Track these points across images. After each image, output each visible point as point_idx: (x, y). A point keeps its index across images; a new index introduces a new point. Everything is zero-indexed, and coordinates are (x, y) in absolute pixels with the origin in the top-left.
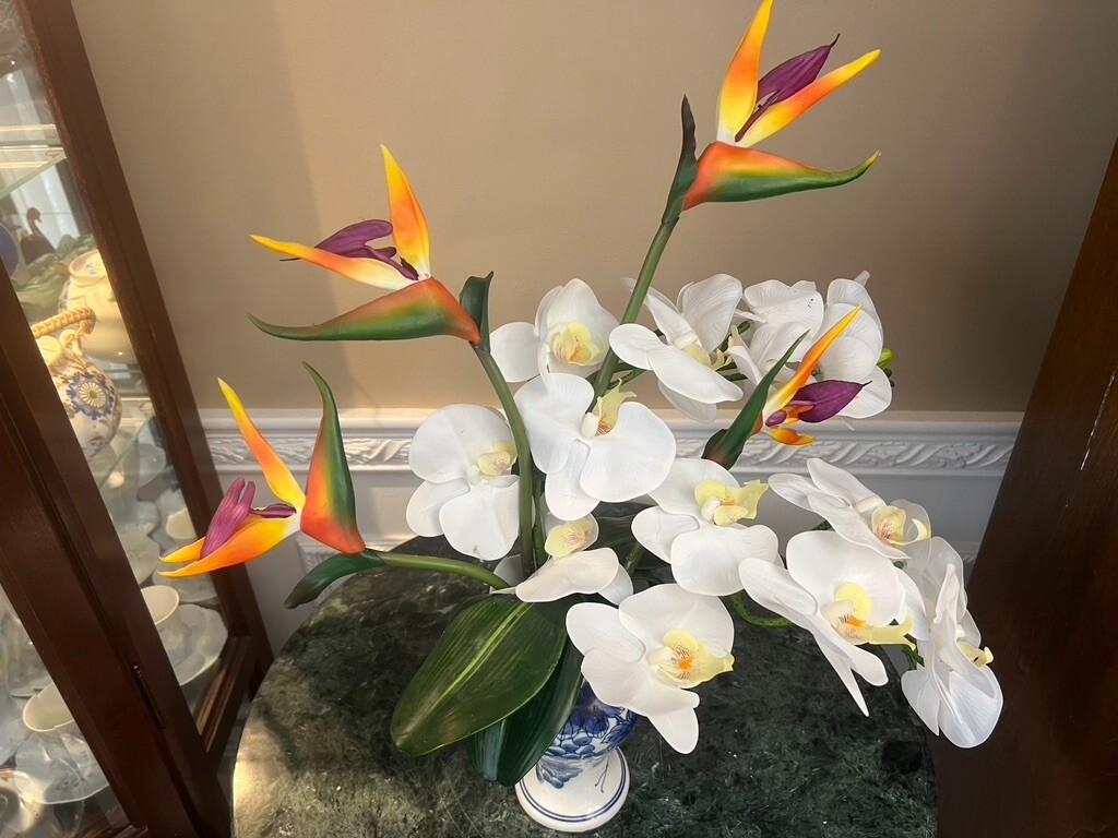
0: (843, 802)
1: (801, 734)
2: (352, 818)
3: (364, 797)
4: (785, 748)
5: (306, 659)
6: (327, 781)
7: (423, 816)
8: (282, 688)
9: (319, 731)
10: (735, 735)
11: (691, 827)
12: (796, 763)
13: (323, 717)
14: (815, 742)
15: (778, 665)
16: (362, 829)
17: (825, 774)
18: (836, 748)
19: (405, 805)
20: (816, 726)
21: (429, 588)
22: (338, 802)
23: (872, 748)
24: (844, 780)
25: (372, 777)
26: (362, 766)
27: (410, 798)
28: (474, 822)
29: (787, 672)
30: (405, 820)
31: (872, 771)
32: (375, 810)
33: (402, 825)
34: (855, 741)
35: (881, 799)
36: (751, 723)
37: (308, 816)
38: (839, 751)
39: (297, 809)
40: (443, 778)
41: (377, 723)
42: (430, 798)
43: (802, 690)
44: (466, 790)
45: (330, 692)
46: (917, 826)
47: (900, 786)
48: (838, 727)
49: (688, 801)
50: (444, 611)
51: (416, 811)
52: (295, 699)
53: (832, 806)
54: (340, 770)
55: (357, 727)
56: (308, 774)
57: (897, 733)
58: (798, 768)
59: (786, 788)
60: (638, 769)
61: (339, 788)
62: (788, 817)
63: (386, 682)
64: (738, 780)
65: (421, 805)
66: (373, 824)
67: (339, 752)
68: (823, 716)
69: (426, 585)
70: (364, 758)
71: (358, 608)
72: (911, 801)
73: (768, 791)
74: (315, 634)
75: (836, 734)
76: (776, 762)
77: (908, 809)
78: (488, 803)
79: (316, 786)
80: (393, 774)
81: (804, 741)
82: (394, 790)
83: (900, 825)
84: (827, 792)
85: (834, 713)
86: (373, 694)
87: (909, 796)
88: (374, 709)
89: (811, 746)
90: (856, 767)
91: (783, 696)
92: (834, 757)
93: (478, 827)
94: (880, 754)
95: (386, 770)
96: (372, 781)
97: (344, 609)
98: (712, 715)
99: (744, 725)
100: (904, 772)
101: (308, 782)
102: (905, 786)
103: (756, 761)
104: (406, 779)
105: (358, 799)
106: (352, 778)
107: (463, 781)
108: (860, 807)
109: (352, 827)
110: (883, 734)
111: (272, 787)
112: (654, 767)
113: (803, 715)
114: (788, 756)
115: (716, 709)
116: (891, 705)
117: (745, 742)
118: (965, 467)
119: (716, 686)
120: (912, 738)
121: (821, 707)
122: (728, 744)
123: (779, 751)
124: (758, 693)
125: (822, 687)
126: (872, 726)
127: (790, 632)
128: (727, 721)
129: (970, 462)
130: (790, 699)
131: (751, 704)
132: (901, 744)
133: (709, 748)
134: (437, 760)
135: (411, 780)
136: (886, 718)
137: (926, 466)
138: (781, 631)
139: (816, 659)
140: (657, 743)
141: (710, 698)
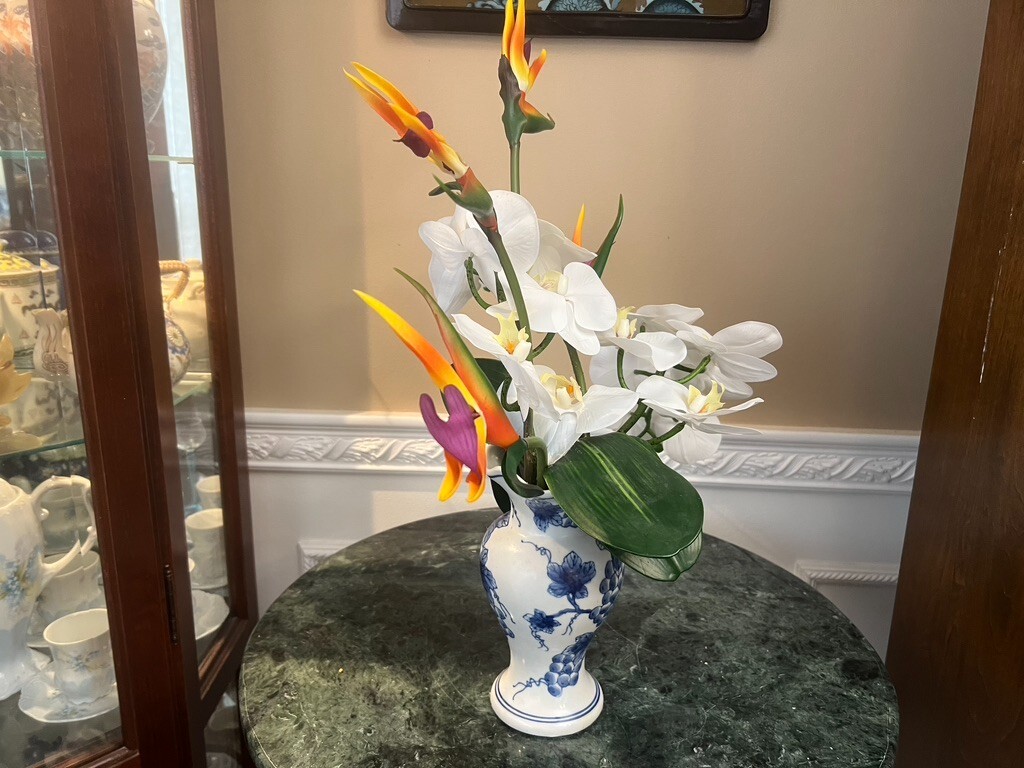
0: (809, 696)
1: (766, 653)
2: (353, 690)
3: (363, 677)
4: (752, 660)
5: (312, 591)
6: (330, 666)
7: (418, 691)
8: (290, 607)
9: (323, 635)
10: (705, 651)
11: (669, 707)
12: (763, 670)
13: (327, 626)
14: (779, 658)
15: (740, 609)
16: (361, 697)
17: (792, 678)
18: (799, 661)
19: (402, 683)
20: (779, 647)
21: (424, 552)
22: (339, 679)
23: (833, 663)
24: (808, 683)
25: (371, 665)
26: (363, 658)
27: (407, 679)
28: (466, 698)
29: (749, 614)
30: (402, 693)
31: (833, 677)
32: (374, 686)
33: (399, 697)
34: (815, 657)
35: (844, 695)
36: (719, 644)
37: (311, 688)
38: (802, 664)
39: (301, 682)
40: (437, 668)
41: (376, 631)
42: (425, 680)
43: (763, 625)
44: (459, 676)
45: (333, 611)
46: (880, 714)
47: (862, 689)
48: (799, 649)
49: (663, 691)
50: (437, 566)
51: (412, 688)
52: (301, 614)
53: (800, 698)
54: (341, 660)
55: (358, 633)
56: (312, 661)
57: (854, 654)
58: (765, 673)
59: (755, 685)
60: (617, 669)
61: (341, 670)
62: (758, 704)
63: (385, 607)
64: (710, 678)
65: (417, 684)
66: (372, 694)
67: (341, 648)
68: (785, 642)
69: (421, 550)
70: (364, 653)
71: (360, 562)
72: (873, 698)
73: (739, 687)
74: (322, 576)
75: (798, 653)
76: (744, 669)
77: (870, 702)
78: (480, 684)
79: (319, 669)
80: (391, 664)
81: (768, 656)
82: (392, 673)
83: (865, 713)
84: (794, 690)
85: (794, 640)
86: (373, 614)
87: (870, 695)
88: (374, 623)
89: (775, 660)
90: (819, 674)
91: (747, 628)
92: (797, 667)
93: (471, 700)
94: (839, 668)
95: (384, 661)
96: (371, 668)
97: (348, 562)
98: (683, 637)
99: (713, 644)
100: (863, 679)
101: (312, 666)
102: (865, 688)
103: (725, 667)
104: (403, 667)
105: (358, 677)
106: (352, 665)
107: (456, 670)
108: (825, 700)
109: (351, 696)
110: (841, 655)
111: (279, 668)
112: (632, 668)
113: (765, 641)
114: (755, 665)
115: (686, 634)
116: (845, 637)
117: (715, 655)
118: (890, 481)
119: (686, 621)
120: (869, 659)
121: (782, 636)
122: (699, 655)
123: (746, 662)
124: (724, 626)
125: (782, 624)
126: (831, 650)
127: (749, 590)
128: (697, 641)
129: (893, 477)
130: (753, 630)
131: (718, 632)
132: (858, 661)
133: (682, 658)
134: (432, 656)
135: (408, 668)
136: (842, 645)
137: (856, 479)
138: (741, 589)
139: (774, 607)
140: (634, 653)
141: (679, 627)
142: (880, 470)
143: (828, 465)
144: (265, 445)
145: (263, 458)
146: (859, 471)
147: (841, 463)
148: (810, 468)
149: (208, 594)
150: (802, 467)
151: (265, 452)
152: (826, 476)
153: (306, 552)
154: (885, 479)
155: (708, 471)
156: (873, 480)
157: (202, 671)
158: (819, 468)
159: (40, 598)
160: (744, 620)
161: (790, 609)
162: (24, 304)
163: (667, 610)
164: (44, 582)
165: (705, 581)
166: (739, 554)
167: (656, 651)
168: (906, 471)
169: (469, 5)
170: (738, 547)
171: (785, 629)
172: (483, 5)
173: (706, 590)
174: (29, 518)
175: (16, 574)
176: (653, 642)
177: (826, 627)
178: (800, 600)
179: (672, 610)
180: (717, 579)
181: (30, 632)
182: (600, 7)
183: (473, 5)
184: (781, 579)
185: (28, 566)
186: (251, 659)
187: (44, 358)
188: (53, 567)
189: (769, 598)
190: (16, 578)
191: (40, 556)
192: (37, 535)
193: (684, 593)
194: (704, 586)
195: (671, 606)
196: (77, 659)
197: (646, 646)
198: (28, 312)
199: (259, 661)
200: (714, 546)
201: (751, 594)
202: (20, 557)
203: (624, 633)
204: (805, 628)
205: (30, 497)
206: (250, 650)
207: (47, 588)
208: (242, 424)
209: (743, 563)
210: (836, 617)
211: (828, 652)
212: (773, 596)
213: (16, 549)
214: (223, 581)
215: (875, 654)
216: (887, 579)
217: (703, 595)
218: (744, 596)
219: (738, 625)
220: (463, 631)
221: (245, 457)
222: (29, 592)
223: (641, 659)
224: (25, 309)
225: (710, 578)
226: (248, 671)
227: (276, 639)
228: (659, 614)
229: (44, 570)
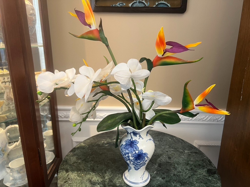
0: (199, 179)
1: (188, 168)
2: (86, 180)
3: (88, 176)
4: (184, 170)
5: (75, 153)
6: (80, 173)
7: (102, 180)
8: (70, 157)
9: (78, 165)
10: (173, 167)
11: (164, 183)
12: (187, 172)
13: (79, 162)
14: (191, 169)
15: (181, 156)
16: (88, 182)
17: (194, 174)
18: (196, 170)
19: (98, 178)
20: (191, 166)
21: (103, 142)
22: (82, 177)
23: (205, 170)
24: (199, 176)
25: (90, 173)
26: (88, 171)
27: (99, 177)
29: (183, 157)
30: (98, 181)
31: (205, 174)
32: (91, 179)
33: (97, 181)
34: (200, 169)
35: (208, 179)
36: (176, 165)
37: (75, 179)
38: (197, 170)
39: (73, 178)
40: (106, 173)
41: (91, 164)
42: (104, 177)
43: (187, 160)
44: (112, 175)
45: (80, 158)
46: (217, 184)
47: (212, 177)
48: (196, 166)
49: (163, 178)
50: (106, 145)
51: (100, 179)
52: (73, 159)
53: (197, 180)
54: (83, 172)
55: (87, 164)
56: (75, 172)
57: (209, 167)
58: (188, 173)
59: (186, 176)
60: (151, 173)
61: (83, 174)
62: (186, 182)
63: (93, 157)
64: (174, 175)
65: (102, 178)
66: (91, 181)
67: (83, 168)
68: (193, 164)
69: (102, 141)
70: (88, 170)
71: (87, 145)
72: (215, 179)
73: (181, 177)
74: (77, 149)
75: (196, 168)
76: (183, 172)
77: (214, 181)
78: (117, 178)
79: (77, 174)
80: (95, 172)
81: (189, 169)
82: (95, 175)
83: (213, 183)
84: (195, 178)
85: (195, 164)
86: (90, 159)
87: (214, 178)
88: (91, 161)
90: (201, 173)
91: (183, 161)
92: (196, 171)
93: (115, 182)
94: (206, 171)
95: (93, 172)
96: (90, 174)
97: (84, 145)
98: (167, 164)
99: (175, 165)
100: (212, 174)
101: (75, 173)
102: (213, 177)
103: (178, 172)
104: (98, 173)
105: (87, 176)
106: (85, 173)
107: (111, 174)
108: (203, 180)
109: (85, 181)
110: (206, 168)
111: (67, 174)
112: (155, 172)
113: (188, 164)
114: (185, 171)
115: (168, 163)
116: (208, 163)
117: (175, 168)
118: (218, 121)
119: (168, 159)
120: (213, 169)
121: (192, 163)
122: (171, 169)
123: (183, 170)
124: (177, 160)
125: (192, 160)
126: (204, 166)
127: (183, 150)
128: (171, 165)
129: (218, 120)
130: (184, 161)
131: (176, 162)
132: (211, 169)
133: (167, 169)
134: (105, 170)
135: (99, 173)
136: (207, 165)
137: (209, 121)
138: (181, 150)
139: (190, 155)
140: (155, 168)
141: (166, 161)
142: (215, 119)
143: (202, 117)
144: (63, 115)
145: (62, 118)
146: (210, 119)
147: (206, 117)
148: (198, 118)
149: (50, 152)
150: (196, 118)
151: (63, 116)
152: (202, 120)
153: (74, 140)
154: (216, 121)
156: (213, 121)
157: (48, 173)
158: (200, 118)
159: (8, 155)
160: (182, 159)
161: (194, 155)
163: (163, 156)
165: (172, 148)
166: (181, 141)
167: (161, 167)
168: (221, 119)
169: (111, 6)
170: (180, 139)
171: (192, 161)
172: (115, 5)
173: (173, 151)
174: (4, 136)
175: (1, 150)
176: (160, 165)
177: (203, 160)
178: (196, 153)
179: (164, 156)
180: (175, 148)
181: (6, 163)
182: (144, 5)
184: (191, 147)
185: (5, 148)
186: (60, 172)
187: (7, 97)
188: (11, 147)
189: (188, 152)
190: (1, 151)
191: (7, 145)
192: (6, 140)
193: (167, 152)
194: (172, 149)
195: (164, 155)
196: (17, 171)
197: (158, 166)
198: (3, 83)
199: (62, 172)
200: (174, 138)
201: (184, 152)
202: (2, 146)
203: (153, 163)
204: (197, 161)
205: (4, 130)
206: (60, 169)
207: (10, 152)
208: (57, 110)
209: (182, 143)
210: (205, 157)
211: (203, 167)
212: (189, 152)
213: (1, 144)
214: (53, 148)
215: (215, 167)
216: (217, 145)
217: (172, 152)
218: (182, 152)
219: (181, 160)
220: (113, 163)
221: (58, 118)
222: (5, 154)
223: (157, 170)
224: (2, 82)
225: (174, 147)
226: (59, 175)
227: (66, 166)
228: (161, 158)
229: (9, 148)
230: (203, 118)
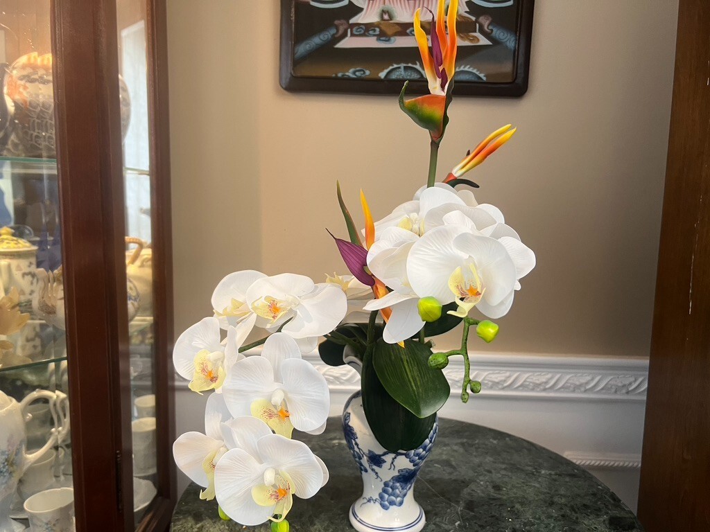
1: (553, 512)
3: (261, 531)
4: (543, 517)
6: (236, 524)
10: (509, 511)
12: (552, 525)
14: (563, 516)
15: (530, 482)
18: (577, 518)
20: (562, 509)
23: (602, 519)
29: (537, 485)
31: (603, 528)
34: (588, 516)
36: (518, 506)
38: (580, 520)
40: (315, 525)
43: (548, 493)
48: (577, 510)
56: (223, 521)
57: (616, 513)
58: (554, 527)
60: (446, 524)
61: (244, 527)
64: (514, 530)
68: (566, 505)
75: (576, 513)
76: (538, 524)
79: (228, 526)
81: (555, 515)
85: (572, 503)
89: (560, 518)
90: (593, 527)
91: (537, 495)
92: (576, 523)
94: (607, 522)
96: (266, 525)
98: (492, 502)
99: (514, 507)
101: (223, 524)
103: (525, 523)
104: (290, 524)
105: (257, 531)
107: (328, 526)
110: (606, 513)
111: (198, 526)
112: (457, 524)
113: (552, 504)
114: (546, 521)
115: (494, 499)
116: (608, 501)
117: (516, 515)
118: (628, 393)
119: (492, 490)
120: (627, 516)
121: (563, 500)
122: (505, 515)
123: (539, 519)
124: (520, 493)
125: (563, 493)
126: (599, 510)
127: (536, 469)
128: (502, 505)
129: (630, 389)
130: (542, 497)
131: (517, 498)
132: (620, 518)
133: (492, 516)
134: (310, 516)
135: (293, 525)
136: (607, 506)
137: (604, 391)
138: (530, 468)
139: (555, 480)
140: (457, 513)
141: (489, 495)
142: (620, 385)
143: (584, 381)
146: (606, 385)
147: (593, 379)
148: (571, 384)
149: (141, 480)
150: (566, 382)
152: (583, 389)
154: (624, 391)
155: (500, 387)
156: (616, 392)
158: (578, 383)
159: (21, 481)
160: (535, 488)
161: (567, 482)
162: (23, 271)
163: (478, 483)
164: (25, 468)
165: (503, 463)
166: (525, 444)
167: (473, 511)
168: (639, 385)
169: (334, 75)
170: (524, 440)
171: (564, 496)
172: (343, 75)
173: (505, 469)
174: (18, 419)
175: (6, 460)
176: (470, 506)
177: (594, 495)
178: (572, 476)
179: (482, 483)
180: (512, 462)
181: (11, 507)
182: (419, 76)
183: (336, 75)
184: (557, 461)
185: (16, 455)
186: (179, 520)
187: (40, 302)
188: (32, 457)
189: (550, 474)
190: (6, 463)
191: (24, 448)
192: (23, 433)
193: (490, 472)
194: (504, 466)
195: (481, 481)
196: (47, 524)
197: (465, 508)
198: (26, 277)
199: (184, 521)
200: (507, 439)
201: (537, 472)
202: (10, 448)
203: (449, 499)
204: (579, 496)
205: (20, 404)
206: (177, 513)
207: (25, 474)
209: (529, 450)
210: (599, 487)
211: (597, 512)
212: (553, 473)
213: (8, 441)
214: (153, 471)
215: (631, 513)
216: (631, 465)
217: (503, 472)
218: (533, 474)
219: (530, 493)
220: (332, 499)
222: (14, 475)
223: (463, 518)
224: (24, 275)
225: (506, 461)
226: (175, 528)
227: (196, 505)
228: (473, 486)
229: (26, 459)
230: (587, 383)
